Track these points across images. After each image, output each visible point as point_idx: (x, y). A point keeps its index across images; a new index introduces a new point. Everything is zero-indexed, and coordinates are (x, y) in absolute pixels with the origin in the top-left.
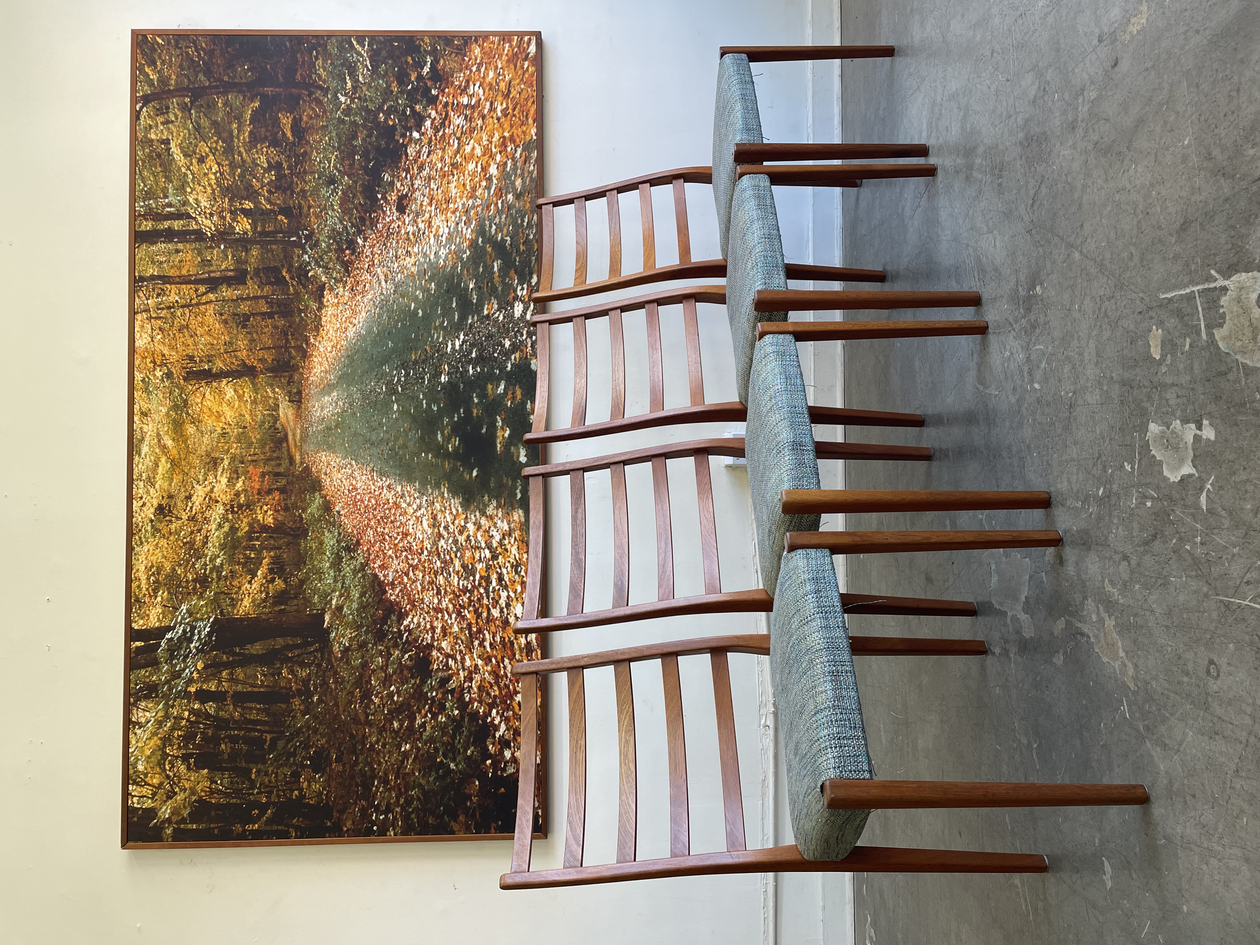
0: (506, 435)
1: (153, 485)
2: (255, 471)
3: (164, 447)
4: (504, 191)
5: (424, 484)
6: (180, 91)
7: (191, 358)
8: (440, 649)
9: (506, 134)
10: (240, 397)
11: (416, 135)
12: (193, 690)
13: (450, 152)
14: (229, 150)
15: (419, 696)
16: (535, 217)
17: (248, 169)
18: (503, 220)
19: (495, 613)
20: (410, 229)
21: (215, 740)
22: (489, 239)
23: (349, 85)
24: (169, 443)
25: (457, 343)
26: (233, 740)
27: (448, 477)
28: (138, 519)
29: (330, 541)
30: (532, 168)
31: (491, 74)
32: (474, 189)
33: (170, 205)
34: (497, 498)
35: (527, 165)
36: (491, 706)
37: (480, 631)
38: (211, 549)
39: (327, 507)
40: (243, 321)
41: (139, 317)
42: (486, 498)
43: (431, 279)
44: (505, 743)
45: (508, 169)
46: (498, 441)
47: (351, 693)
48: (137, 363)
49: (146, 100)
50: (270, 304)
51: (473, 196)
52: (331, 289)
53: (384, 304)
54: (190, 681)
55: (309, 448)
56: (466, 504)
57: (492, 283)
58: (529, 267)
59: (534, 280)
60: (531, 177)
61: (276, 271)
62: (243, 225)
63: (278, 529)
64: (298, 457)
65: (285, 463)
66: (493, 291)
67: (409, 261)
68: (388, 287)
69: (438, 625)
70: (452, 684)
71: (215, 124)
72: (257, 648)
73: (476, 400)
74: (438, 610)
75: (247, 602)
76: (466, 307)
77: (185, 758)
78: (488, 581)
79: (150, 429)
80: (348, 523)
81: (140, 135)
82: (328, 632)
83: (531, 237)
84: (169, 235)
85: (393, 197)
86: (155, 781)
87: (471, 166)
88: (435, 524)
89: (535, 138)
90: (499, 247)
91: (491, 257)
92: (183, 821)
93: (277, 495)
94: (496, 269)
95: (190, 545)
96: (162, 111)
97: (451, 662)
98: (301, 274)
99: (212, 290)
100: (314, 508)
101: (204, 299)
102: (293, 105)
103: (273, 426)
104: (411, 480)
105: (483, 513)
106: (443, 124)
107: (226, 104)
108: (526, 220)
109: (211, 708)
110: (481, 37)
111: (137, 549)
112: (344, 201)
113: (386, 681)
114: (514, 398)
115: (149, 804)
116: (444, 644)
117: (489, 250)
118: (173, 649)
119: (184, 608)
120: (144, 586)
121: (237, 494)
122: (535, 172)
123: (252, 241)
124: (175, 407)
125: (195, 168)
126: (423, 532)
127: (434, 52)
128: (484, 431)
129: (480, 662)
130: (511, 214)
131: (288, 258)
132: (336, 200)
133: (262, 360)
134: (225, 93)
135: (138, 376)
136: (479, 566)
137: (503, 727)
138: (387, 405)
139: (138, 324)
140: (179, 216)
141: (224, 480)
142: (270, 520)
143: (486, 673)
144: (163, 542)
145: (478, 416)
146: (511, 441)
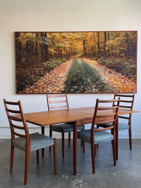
1: (68, 35)
2: (70, 51)
3: (73, 37)
4: (112, 88)
5: (68, 76)
6: (128, 38)
7: (87, 41)
8: (43, 78)
9: (121, 88)
10: (81, 48)
11: (121, 74)
12: (38, 42)
13: (118, 79)
14: (118, 46)
15: (37, 75)
17: (116, 49)
18: (108, 87)
19: (49, 86)
20: (106, 73)
21: (30, 45)
22: (105, 85)
23: (128, 64)
24: (74, 38)
25: (89, 81)
26: (30, 48)
27: (69, 79)
28: (63, 33)
29: (59, 62)
31: (130, 86)
32: (112, 83)
33: (110, 37)
34: (66, 87)
35: (116, 91)
36: (35, 86)
37: (46, 84)
38: (58, 44)
39: (64, 61)
40: (92, 49)
41: (93, 33)
42: (66, 85)
43: (99, 77)
44: (30, 88)
45: (116, 88)
47: (37, 65)
48: (86, 33)
49: (126, 33)
50: (95, 53)
51: (111, 83)
52: (97, 62)
53: (95, 70)
54: (39, 42)
55: (73, 59)
56: (65, 82)
58: (101, 91)
59: (99, 92)
61: (100, 53)
62: (107, 48)
63: (61, 54)
64: (72, 57)
65: (71, 55)
66: (97, 86)
67: (101, 73)
68: (97, 70)
69: (47, 78)
70: (38, 80)
71: (123, 44)
72: (44, 51)
73: (80, 83)
74: (49, 78)
75: (50, 50)
76: (94, 82)
77: (28, 41)
78: (53, 85)
79: (76, 35)
80: (62, 64)
81: (121, 32)
82: (46, 62)
83: (105, 92)
84: (105, 37)
85: (111, 71)
86: (24, 37)
87: (116, 83)
88: (62, 77)
89: (120, 92)
90: (104, 87)
92: (18, 41)
93: (66, 54)
94: (100, 86)
95: (59, 41)
96: (125, 36)
97: (42, 80)
98: (100, 57)
99: (97, 44)
100: (64, 59)
101: (96, 43)
102: (126, 56)
103: (76, 53)
104: (68, 74)
105: (63, 84)
106: (122, 78)
107: (126, 45)
108: (108, 91)
109: (35, 45)
110: (136, 84)
111: (58, 33)
112: (110, 63)
113: (39, 70)
114: (81, 89)
115: (21, 36)
116: (44, 79)
117: (103, 85)
118: (44, 39)
119: (50, 40)
120: (53, 34)
121: (66, 48)
123: (104, 50)
124: (79, 39)
125: (116, 41)
126: (61, 76)
127: (134, 77)
128: (76, 84)
129: (41, 84)
130: (109, 89)
131: (102, 55)
132: (111, 62)
133: (86, 51)
134: (127, 45)
135: (84, 33)
136: (56, 84)
137: (32, 88)
138: (80, 70)
139: (92, 33)
140: (108, 39)
141: (68, 46)
142: (62, 53)
143: (40, 85)
144: (59, 37)
145: (78, 84)
146: (74, 88)
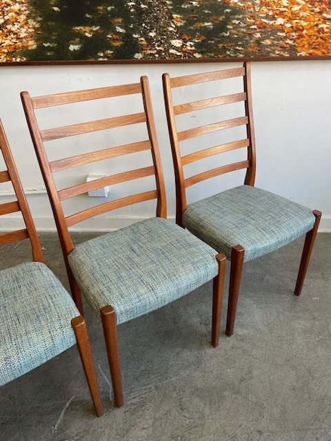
0: (87, 34)
4: (263, 30)
9: (305, 32)
16: (241, 56)
18: (242, 30)
22: (229, 18)
30: (277, 52)
35: (280, 49)
42: (40, 19)
45: (279, 34)
46: (82, 28)
57: (196, 21)
58: (207, 52)
60: (270, 52)
66: (190, 22)
73: (109, 8)
83: (228, 53)
89: (298, 54)
91: (215, 20)
94: (206, 24)
105: (28, 17)
108: (240, 49)
114: (114, 40)
117: (221, 19)
122: (274, 55)
128: (88, 16)
130: (245, 36)
145: (97, 10)
146: (83, 38)
